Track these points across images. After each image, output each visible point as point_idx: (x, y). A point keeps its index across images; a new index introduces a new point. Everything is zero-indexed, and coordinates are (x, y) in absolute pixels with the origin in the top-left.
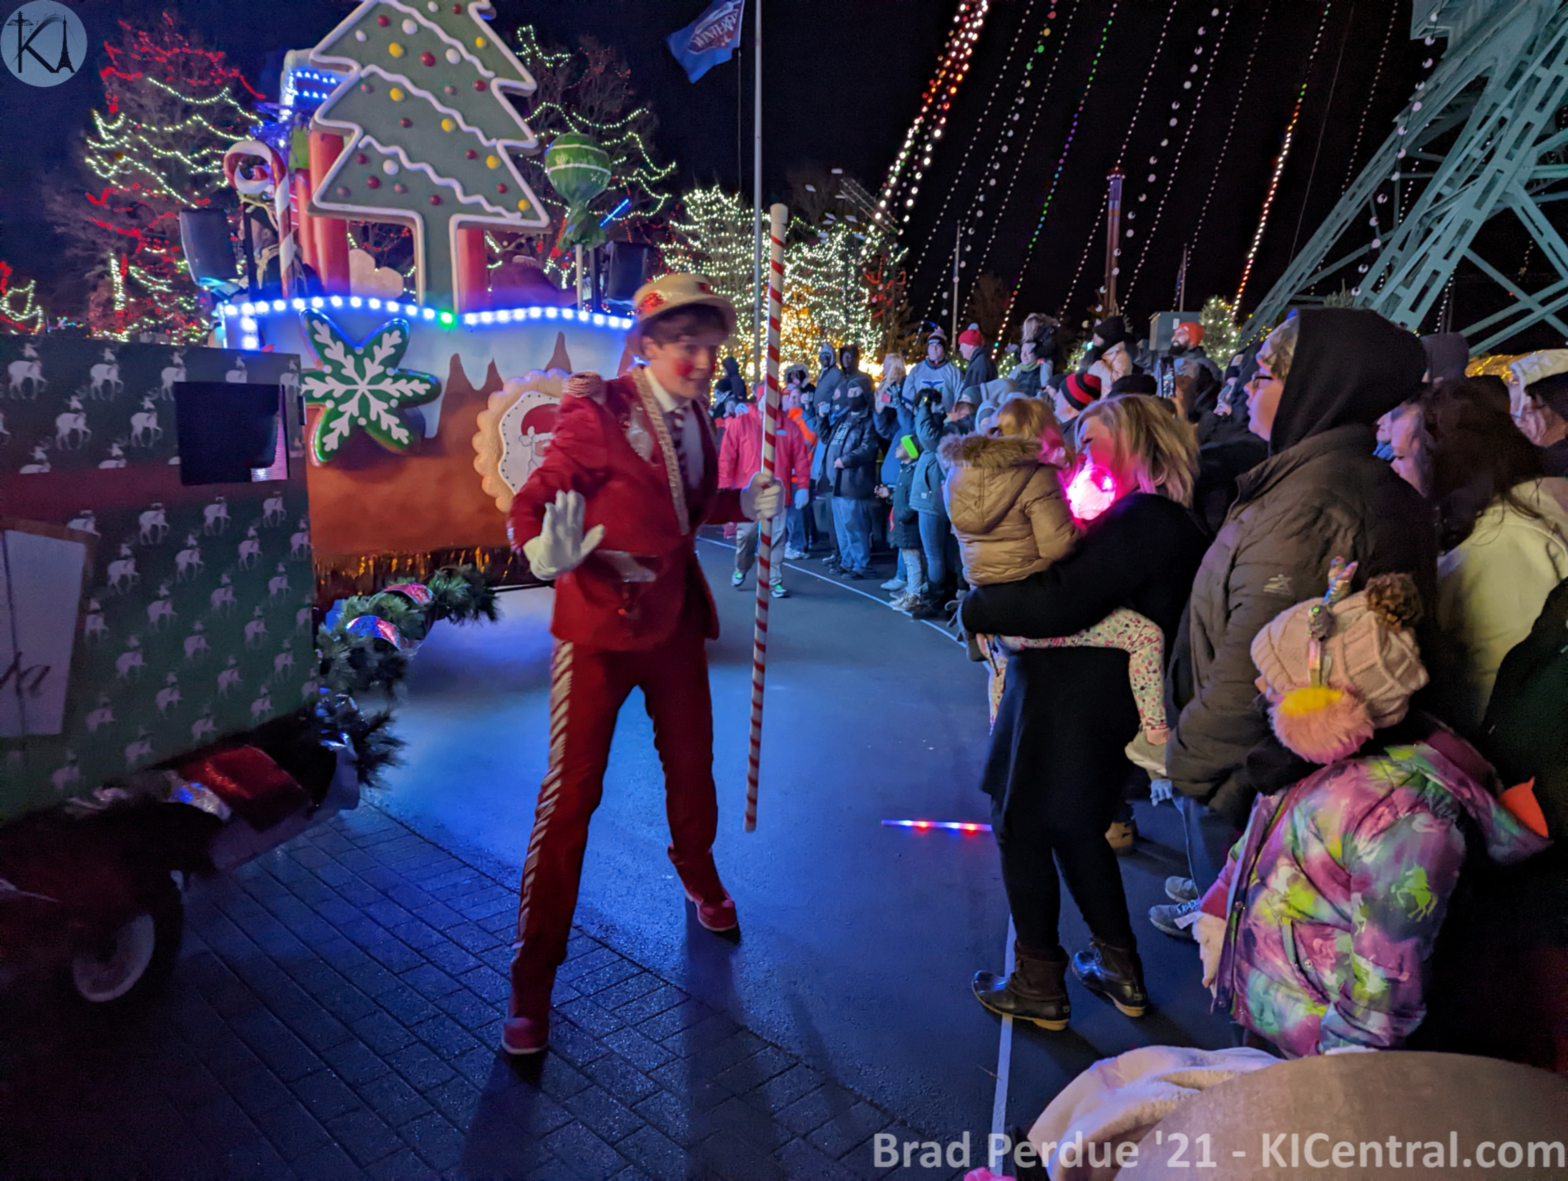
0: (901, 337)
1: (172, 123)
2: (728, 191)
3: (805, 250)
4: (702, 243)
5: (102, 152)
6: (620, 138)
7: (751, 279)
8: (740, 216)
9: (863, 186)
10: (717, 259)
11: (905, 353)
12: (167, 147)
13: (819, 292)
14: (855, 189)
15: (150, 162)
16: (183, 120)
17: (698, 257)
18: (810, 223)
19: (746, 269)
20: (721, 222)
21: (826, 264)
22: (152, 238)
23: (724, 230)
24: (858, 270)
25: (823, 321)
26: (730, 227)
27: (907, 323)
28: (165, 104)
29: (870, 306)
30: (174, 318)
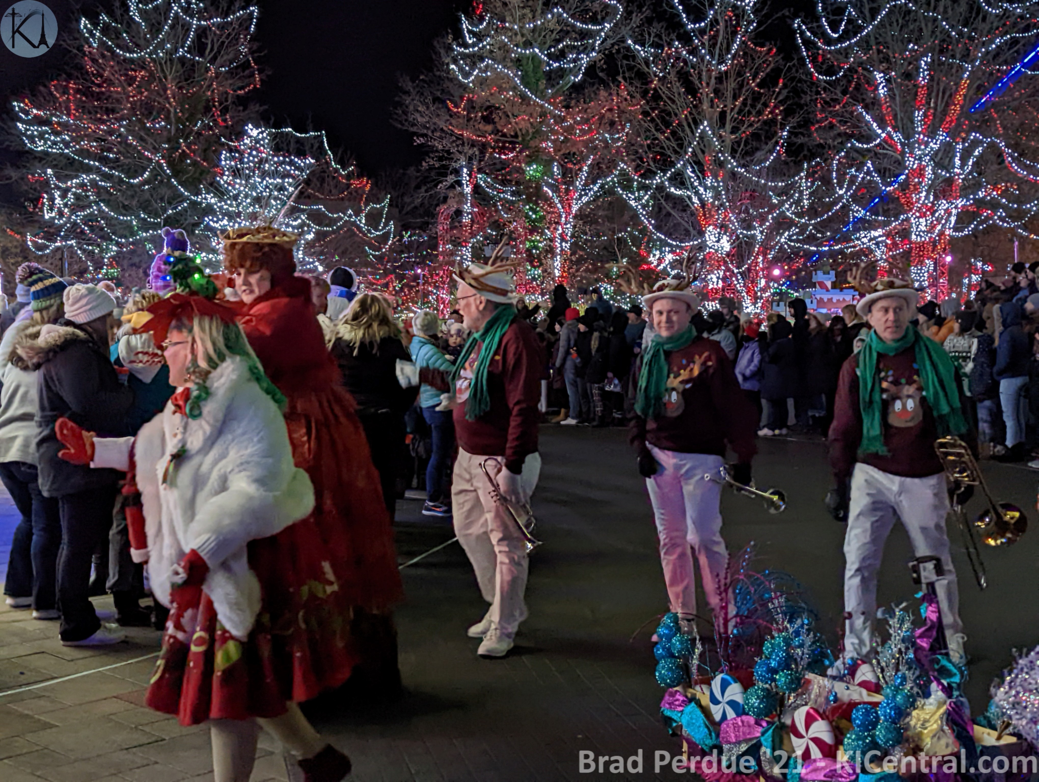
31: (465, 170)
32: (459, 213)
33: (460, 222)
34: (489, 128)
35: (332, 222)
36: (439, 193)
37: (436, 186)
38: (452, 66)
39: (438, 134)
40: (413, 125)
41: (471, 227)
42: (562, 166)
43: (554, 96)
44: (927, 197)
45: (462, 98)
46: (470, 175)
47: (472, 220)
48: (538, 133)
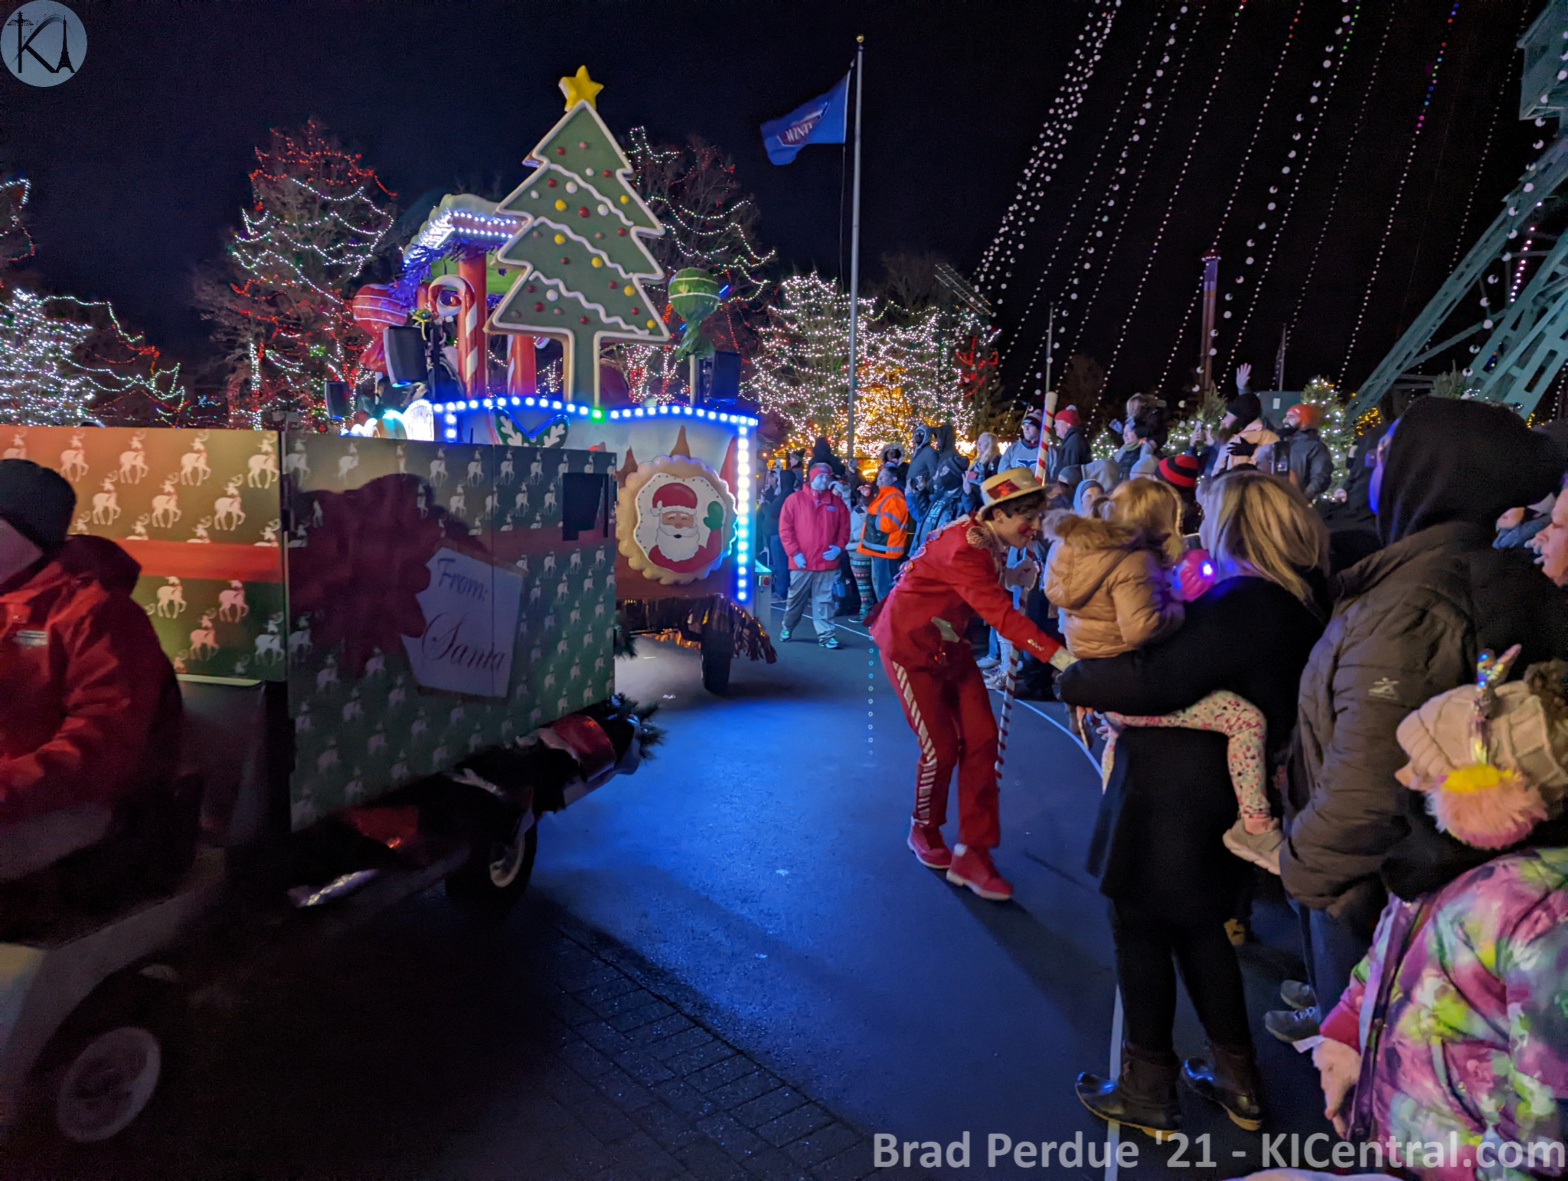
0: (992, 415)
1: (311, 219)
2: (825, 276)
3: (898, 332)
4: (799, 327)
5: (246, 246)
6: (722, 228)
7: (846, 360)
8: (836, 301)
9: (957, 271)
10: (813, 341)
11: (996, 431)
12: (307, 241)
13: (911, 373)
14: (949, 274)
15: (289, 255)
16: (321, 217)
17: (795, 340)
18: (904, 307)
19: (841, 351)
20: (818, 307)
21: (919, 345)
22: (288, 324)
23: (820, 313)
24: (952, 351)
25: (915, 401)
26: (826, 311)
27: (999, 403)
28: (306, 202)
29: (963, 385)
30: (304, 398)
31: (252, 345)
32: (247, 382)
33: (249, 389)
34: (273, 310)
35: (119, 385)
36: (226, 364)
37: (225, 357)
38: (235, 253)
39: (224, 312)
40: (199, 302)
41: (261, 395)
42: (344, 348)
43: (333, 288)
44: (644, 391)
45: (246, 281)
46: (257, 350)
47: (261, 389)
48: (319, 318)
